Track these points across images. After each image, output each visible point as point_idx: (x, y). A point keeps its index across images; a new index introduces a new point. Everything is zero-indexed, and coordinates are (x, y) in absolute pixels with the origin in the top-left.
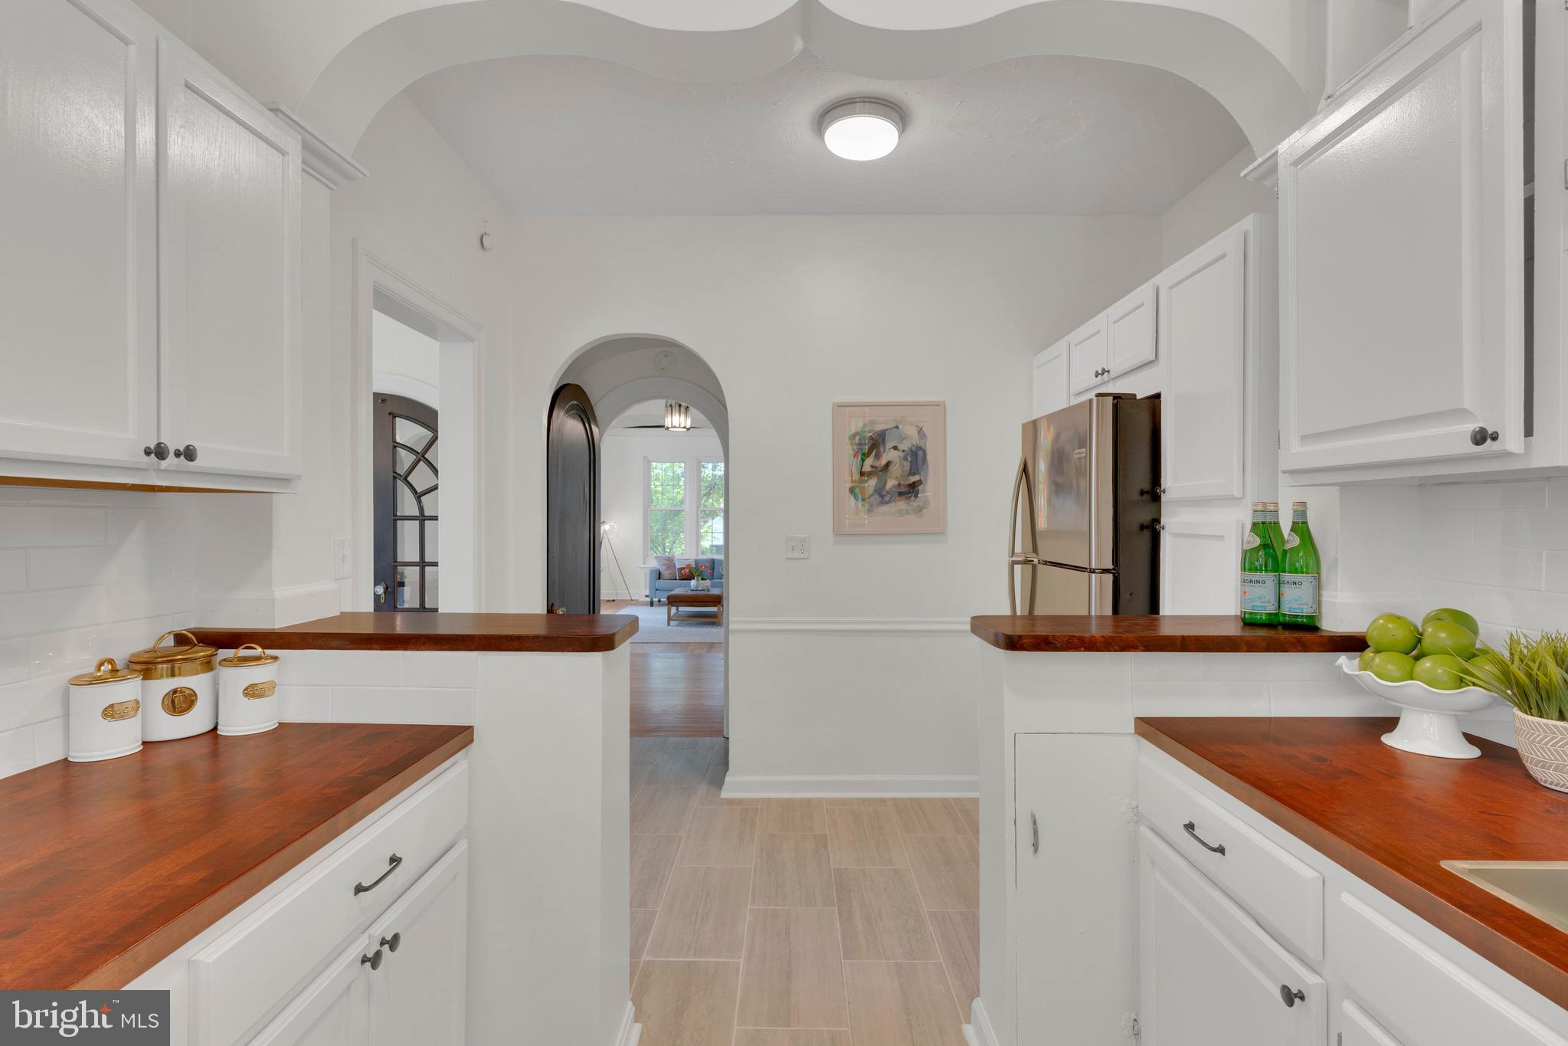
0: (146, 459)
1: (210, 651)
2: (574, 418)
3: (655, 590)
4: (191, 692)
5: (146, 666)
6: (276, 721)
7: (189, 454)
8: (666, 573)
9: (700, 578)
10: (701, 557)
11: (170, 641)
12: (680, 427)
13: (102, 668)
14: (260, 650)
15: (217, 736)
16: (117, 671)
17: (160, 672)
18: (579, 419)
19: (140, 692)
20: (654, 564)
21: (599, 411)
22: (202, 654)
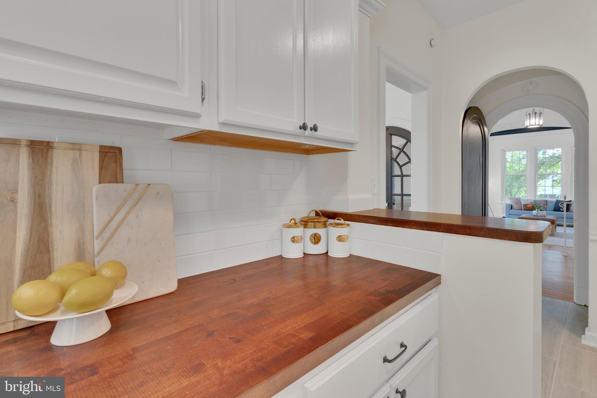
0: (300, 130)
1: (326, 219)
2: (475, 123)
3: (509, 214)
4: (319, 236)
5: (305, 223)
6: (349, 253)
7: (315, 128)
8: (515, 206)
9: (539, 209)
10: (538, 198)
11: (313, 214)
12: (535, 125)
13: (291, 222)
14: (343, 221)
15: (328, 256)
16: (296, 223)
17: (309, 226)
18: (477, 123)
19: (303, 234)
20: (509, 202)
21: (487, 119)
22: (323, 220)
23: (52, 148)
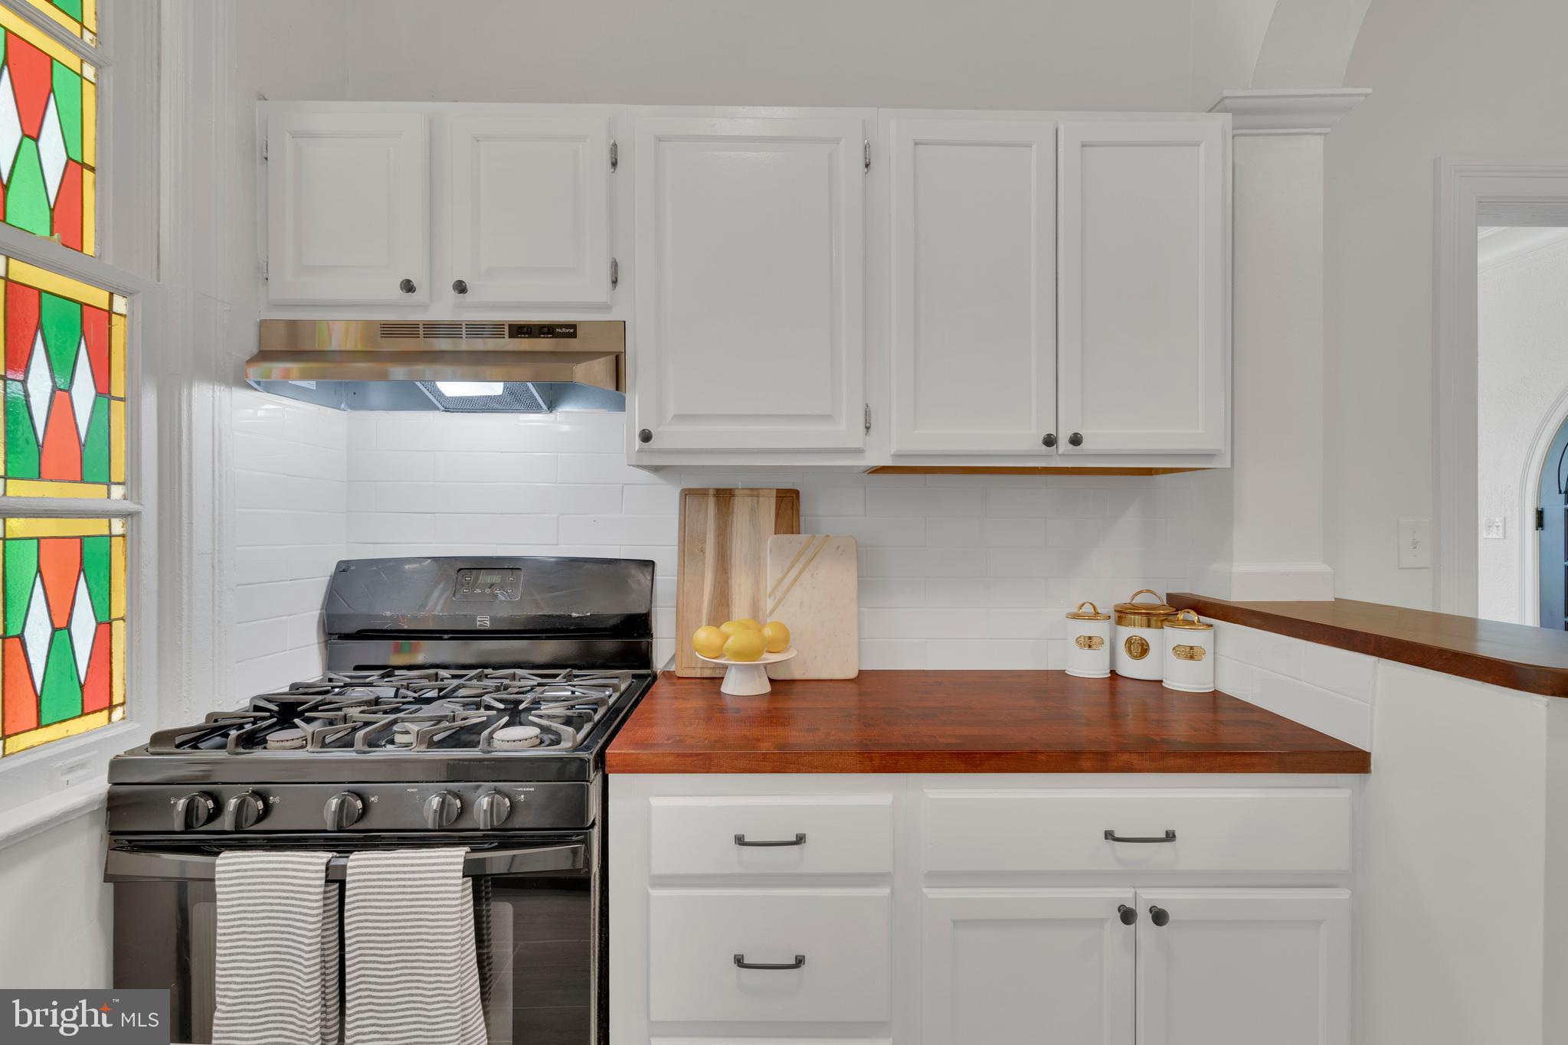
0: (1044, 447)
4: (1146, 642)
7: (1077, 440)
13: (1083, 608)
14: (1195, 616)
15: (1162, 687)
16: (1099, 614)
17: (1132, 621)
19: (1110, 633)
22: (1161, 611)
23: (733, 496)
